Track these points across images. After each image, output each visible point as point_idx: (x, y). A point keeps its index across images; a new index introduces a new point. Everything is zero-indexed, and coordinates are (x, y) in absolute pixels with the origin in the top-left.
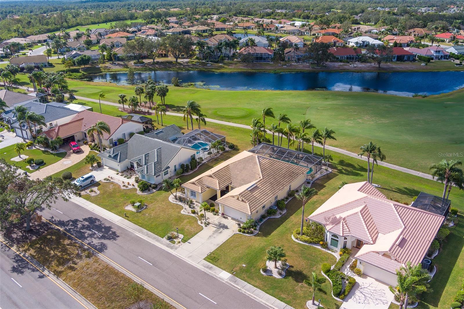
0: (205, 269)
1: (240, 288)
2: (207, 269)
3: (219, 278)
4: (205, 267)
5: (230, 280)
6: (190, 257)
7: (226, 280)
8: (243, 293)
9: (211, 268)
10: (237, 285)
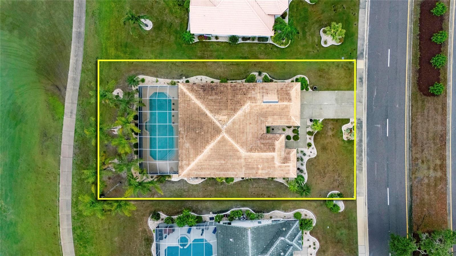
0: (364, 82)
1: (365, 46)
2: (364, 80)
3: (365, 66)
4: (363, 83)
5: (363, 57)
6: (361, 101)
7: (365, 59)
8: (368, 41)
9: (361, 79)
10: (363, 50)
